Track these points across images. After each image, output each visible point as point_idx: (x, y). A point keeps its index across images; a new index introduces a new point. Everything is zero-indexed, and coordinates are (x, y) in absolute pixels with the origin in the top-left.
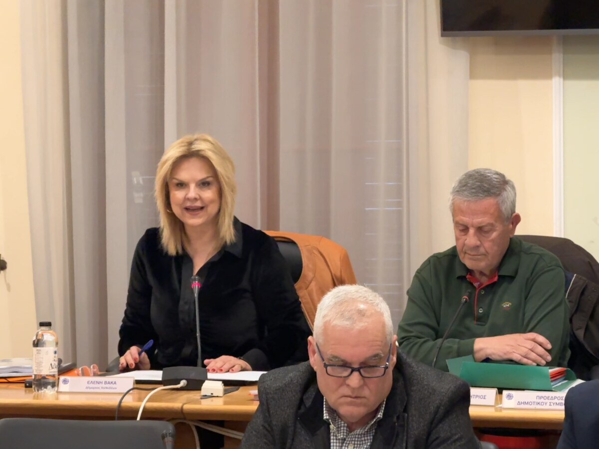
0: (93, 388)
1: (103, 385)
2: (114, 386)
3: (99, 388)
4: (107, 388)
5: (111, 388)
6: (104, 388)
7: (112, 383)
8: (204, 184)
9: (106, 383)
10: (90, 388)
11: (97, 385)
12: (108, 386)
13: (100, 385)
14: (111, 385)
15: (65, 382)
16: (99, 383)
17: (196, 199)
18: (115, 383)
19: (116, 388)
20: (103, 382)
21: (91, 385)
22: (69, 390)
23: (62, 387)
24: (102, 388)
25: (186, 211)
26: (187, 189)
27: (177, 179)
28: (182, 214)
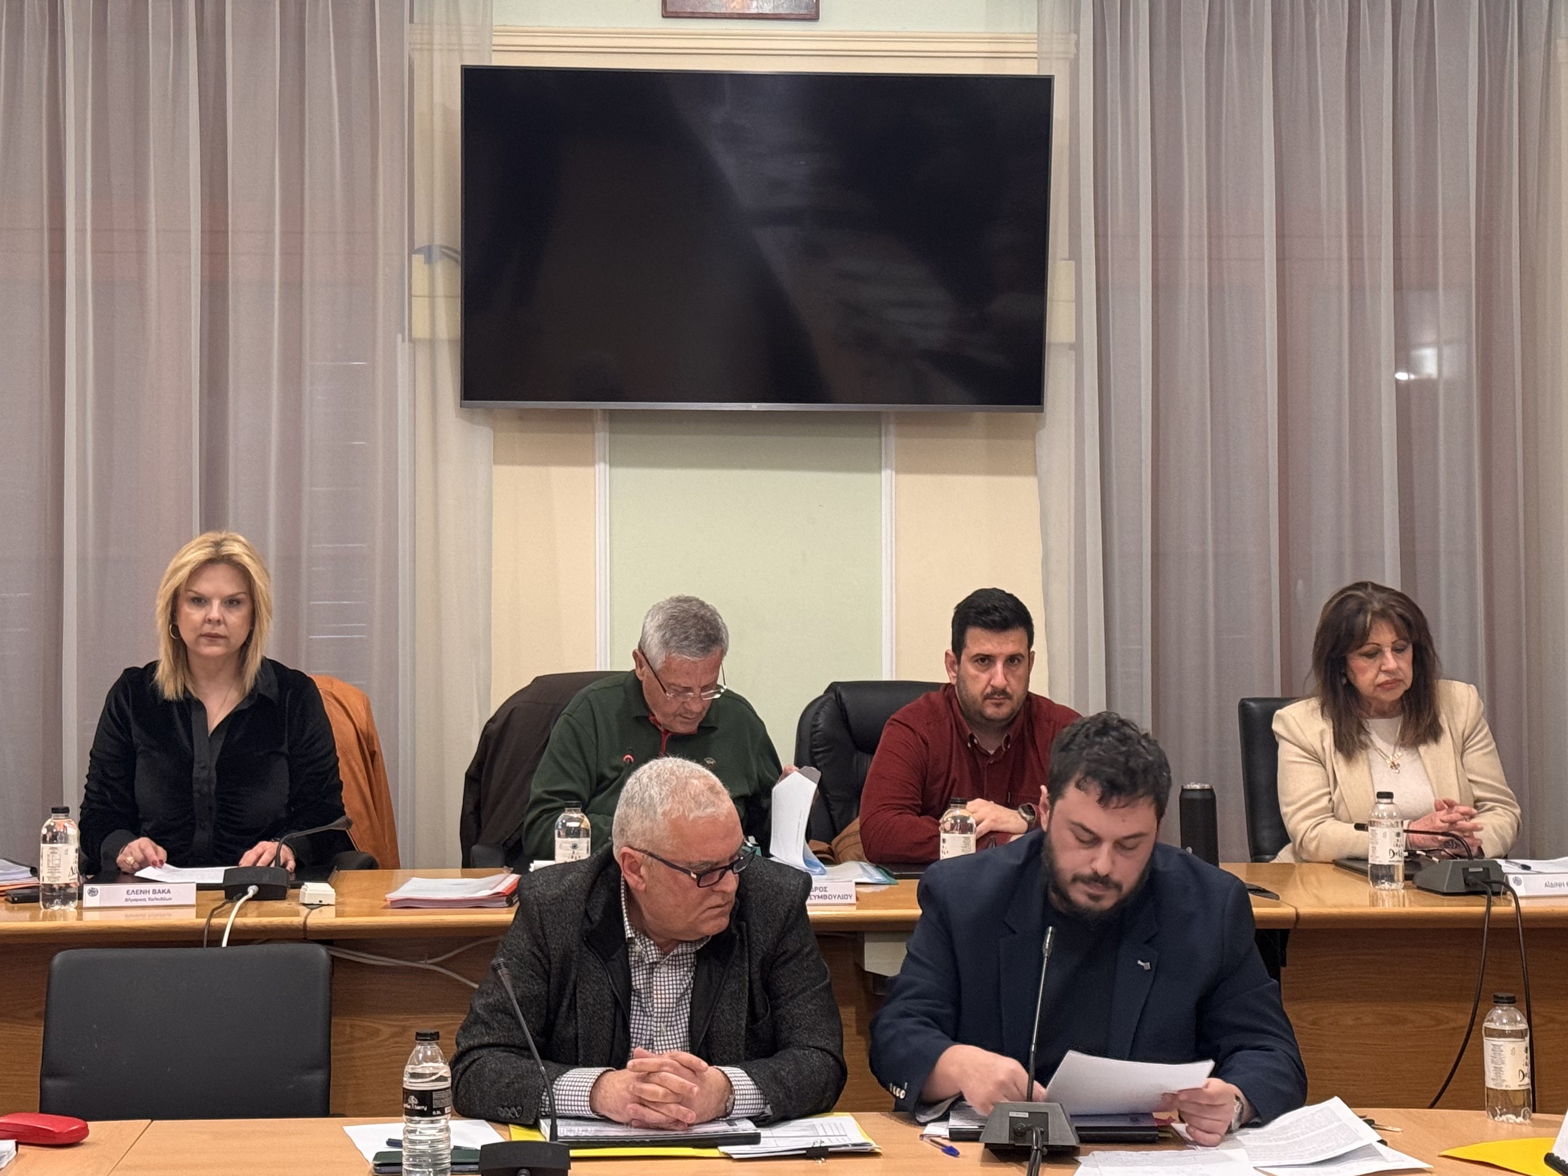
0: (136, 900)
1: (152, 896)
2: (167, 896)
3: (144, 900)
4: (157, 899)
5: (163, 899)
6: (153, 900)
7: (163, 891)
8: (231, 602)
9: (154, 892)
10: (131, 900)
11: (142, 896)
12: (159, 896)
13: (146, 896)
14: (163, 895)
15: (92, 893)
16: (144, 892)
17: (219, 622)
18: (169, 891)
19: (170, 899)
20: (151, 892)
21: (133, 896)
22: (98, 905)
23: (88, 901)
24: (149, 899)
25: (203, 640)
26: (208, 608)
27: (196, 592)
28: (196, 641)
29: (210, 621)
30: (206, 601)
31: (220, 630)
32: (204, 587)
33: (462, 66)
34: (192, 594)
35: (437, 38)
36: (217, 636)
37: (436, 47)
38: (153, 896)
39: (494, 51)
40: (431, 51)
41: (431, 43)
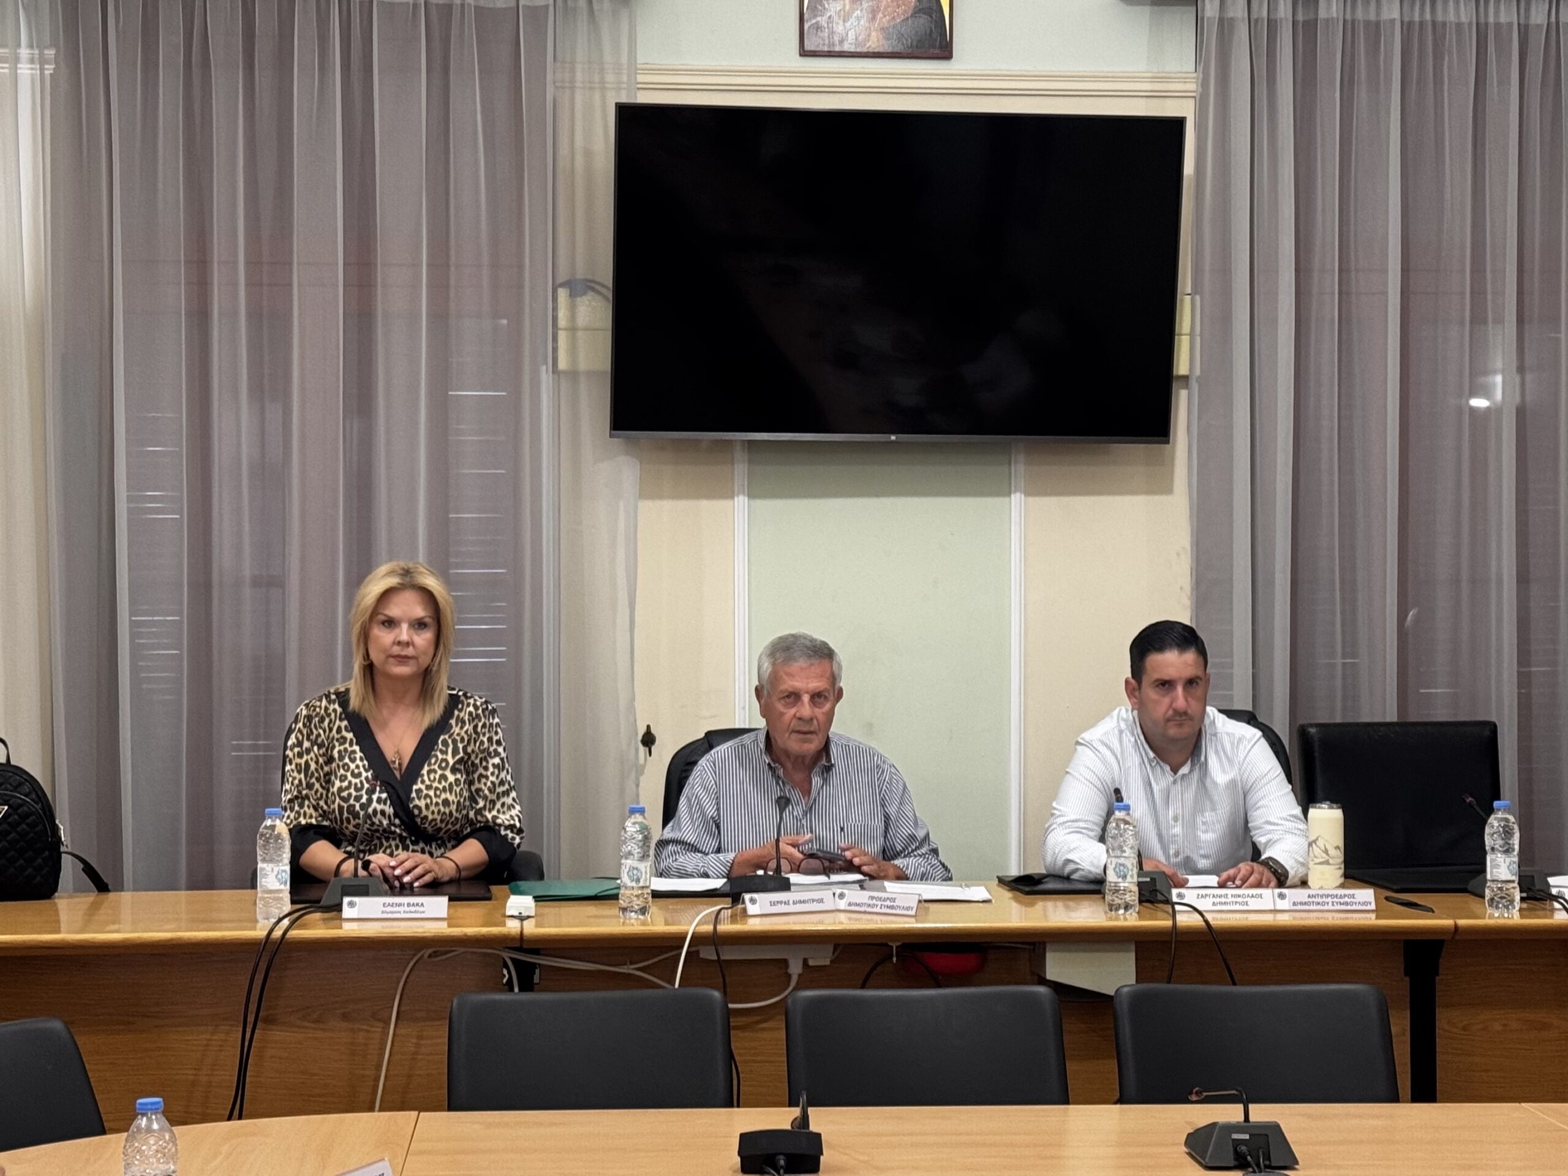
0: (392, 912)
2: (422, 909)
3: (399, 912)
4: (411, 912)
5: (416, 912)
6: (408, 912)
7: (417, 905)
8: (419, 625)
9: (409, 905)
10: (387, 913)
11: (397, 909)
12: (413, 909)
13: (401, 909)
14: (417, 908)
15: (351, 905)
16: (400, 905)
17: (408, 644)
18: (422, 904)
19: (423, 912)
20: (404, 905)
21: (389, 909)
22: (356, 916)
23: (347, 912)
24: (404, 912)
25: (391, 660)
26: (397, 631)
27: (385, 615)
28: (386, 662)
29: (399, 643)
30: (395, 624)
31: (410, 651)
32: (394, 610)
33: (616, 104)
34: (381, 618)
35: (579, 76)
36: (406, 657)
37: (578, 84)
38: (407, 909)
39: (639, 89)
40: (572, 88)
41: (572, 81)
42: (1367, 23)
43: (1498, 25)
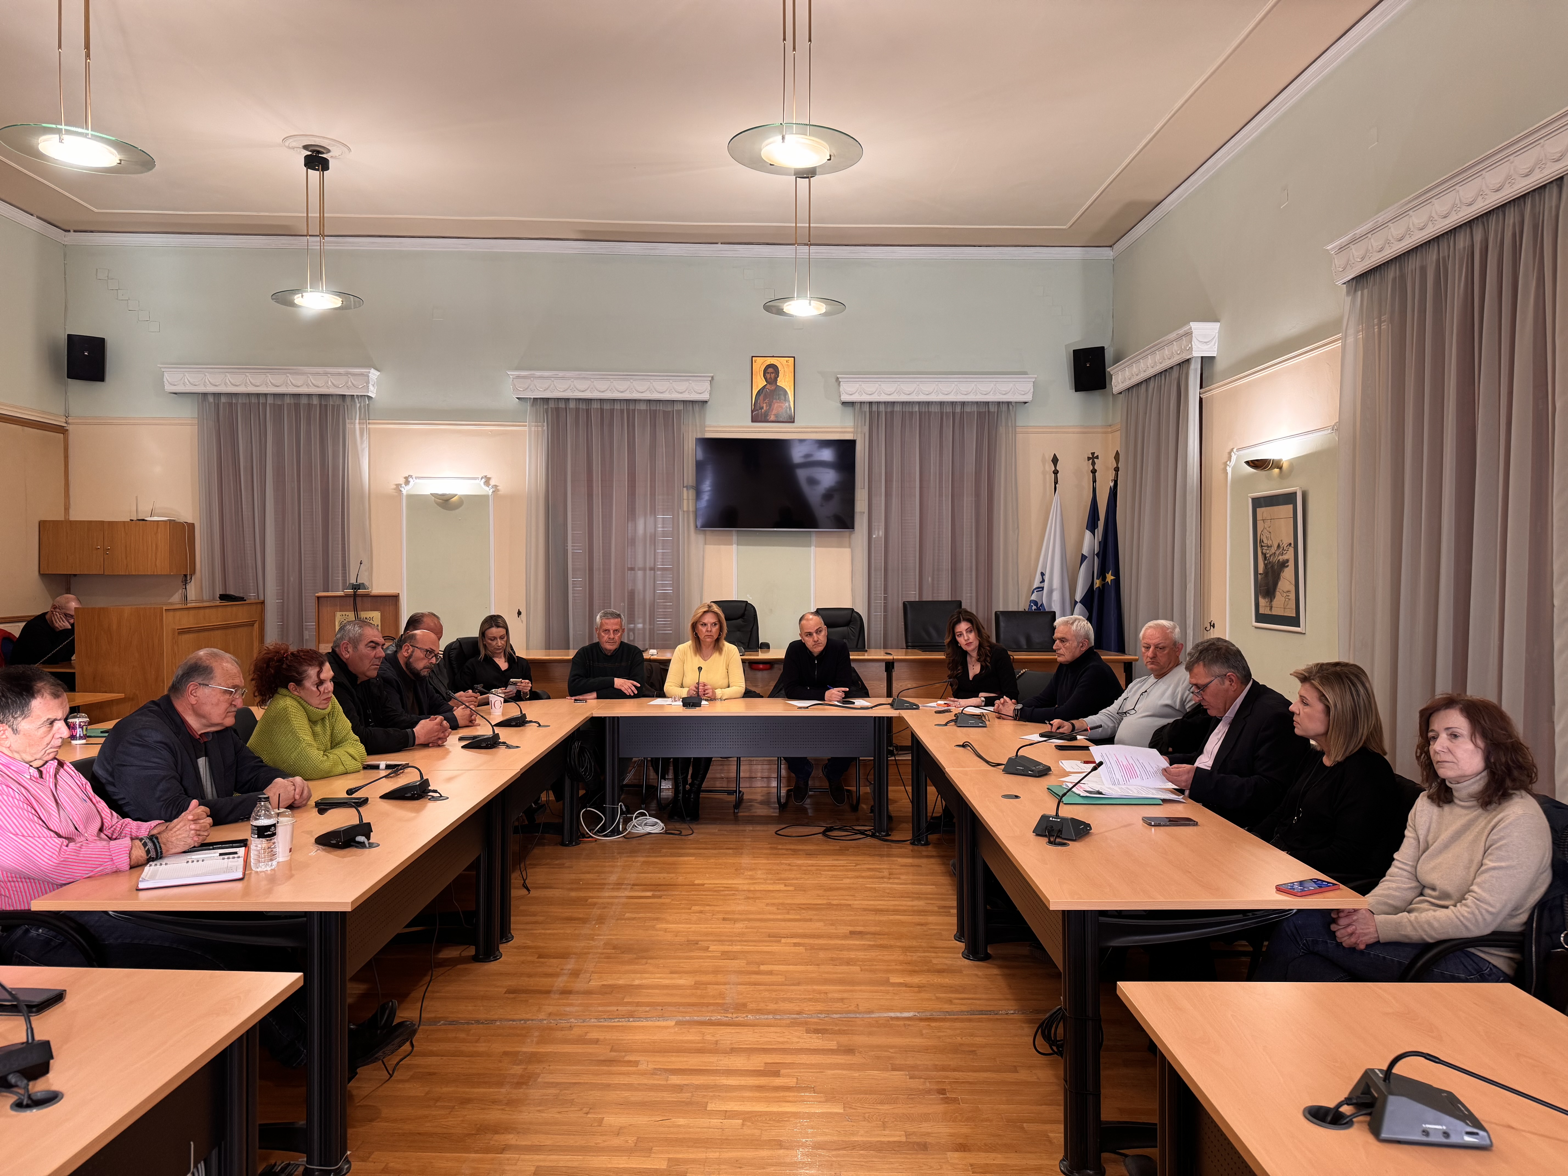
33: (696, 438)
42: (909, 412)
43: (946, 412)
